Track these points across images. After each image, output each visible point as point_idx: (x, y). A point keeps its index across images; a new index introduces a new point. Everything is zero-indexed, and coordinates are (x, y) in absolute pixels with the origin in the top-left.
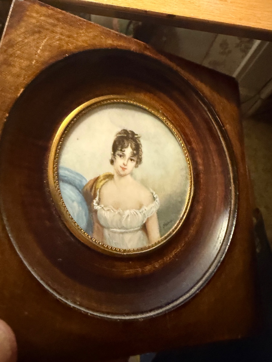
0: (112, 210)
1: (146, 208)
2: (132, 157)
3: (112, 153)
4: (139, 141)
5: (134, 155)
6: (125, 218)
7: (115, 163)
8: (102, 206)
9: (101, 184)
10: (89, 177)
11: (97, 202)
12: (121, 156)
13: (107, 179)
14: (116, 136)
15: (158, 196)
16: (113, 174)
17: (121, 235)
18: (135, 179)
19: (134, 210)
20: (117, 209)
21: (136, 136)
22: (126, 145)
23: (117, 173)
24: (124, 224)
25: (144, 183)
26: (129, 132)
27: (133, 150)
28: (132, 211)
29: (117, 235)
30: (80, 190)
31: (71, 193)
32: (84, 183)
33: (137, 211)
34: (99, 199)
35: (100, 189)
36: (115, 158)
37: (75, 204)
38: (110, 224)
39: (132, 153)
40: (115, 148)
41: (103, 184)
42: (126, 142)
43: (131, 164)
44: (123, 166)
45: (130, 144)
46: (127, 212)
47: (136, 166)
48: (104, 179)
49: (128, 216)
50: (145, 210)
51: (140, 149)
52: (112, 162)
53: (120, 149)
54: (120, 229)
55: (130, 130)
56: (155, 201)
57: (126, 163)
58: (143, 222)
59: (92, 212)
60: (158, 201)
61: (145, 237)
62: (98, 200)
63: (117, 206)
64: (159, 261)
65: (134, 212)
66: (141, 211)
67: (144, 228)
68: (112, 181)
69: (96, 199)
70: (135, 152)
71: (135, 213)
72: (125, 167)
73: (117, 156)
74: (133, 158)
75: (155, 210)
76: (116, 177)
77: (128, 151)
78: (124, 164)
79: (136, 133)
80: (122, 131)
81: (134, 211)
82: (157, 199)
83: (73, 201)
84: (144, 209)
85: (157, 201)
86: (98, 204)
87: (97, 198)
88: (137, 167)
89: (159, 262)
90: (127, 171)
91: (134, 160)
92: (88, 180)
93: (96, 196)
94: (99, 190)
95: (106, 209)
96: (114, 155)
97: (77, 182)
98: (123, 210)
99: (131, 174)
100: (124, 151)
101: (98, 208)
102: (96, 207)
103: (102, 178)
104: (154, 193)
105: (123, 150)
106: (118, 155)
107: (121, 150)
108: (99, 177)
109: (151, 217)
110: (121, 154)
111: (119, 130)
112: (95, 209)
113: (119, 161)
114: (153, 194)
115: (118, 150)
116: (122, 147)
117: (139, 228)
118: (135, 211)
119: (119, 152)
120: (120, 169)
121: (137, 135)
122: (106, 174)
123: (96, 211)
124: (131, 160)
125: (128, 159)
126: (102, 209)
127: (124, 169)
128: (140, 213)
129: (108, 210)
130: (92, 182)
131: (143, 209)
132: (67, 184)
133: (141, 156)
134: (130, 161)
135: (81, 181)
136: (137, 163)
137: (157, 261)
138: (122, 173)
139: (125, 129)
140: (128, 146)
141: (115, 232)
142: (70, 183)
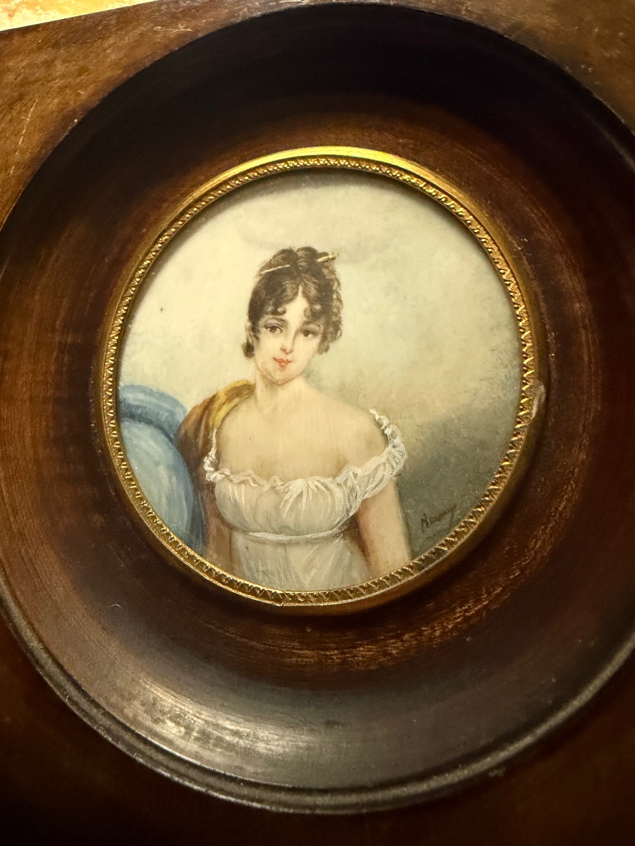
0: (254, 481)
1: (359, 471)
2: (307, 323)
3: (249, 324)
4: (333, 272)
5: (313, 316)
6: (291, 500)
7: (256, 352)
8: (228, 472)
9: (222, 413)
10: (191, 401)
11: (211, 462)
12: (273, 329)
13: (236, 400)
14: (260, 275)
15: (398, 432)
16: (253, 382)
17: (280, 551)
18: (320, 388)
19: (318, 478)
20: (268, 478)
21: (320, 260)
22: (289, 292)
23: (264, 377)
24: (287, 517)
25: (348, 395)
26: (300, 254)
27: (311, 301)
28: (313, 482)
29: (269, 549)
30: (172, 436)
31: (151, 443)
32: (180, 418)
33: (328, 481)
34: (218, 455)
35: (220, 428)
36: (257, 338)
37: (163, 472)
38: (249, 519)
39: (309, 313)
40: (255, 311)
41: (228, 414)
42: (288, 285)
43: (307, 346)
44: (283, 356)
45: (301, 289)
46: (298, 485)
47: (323, 348)
48: (229, 400)
49: (300, 495)
50: (355, 475)
51: (335, 297)
52: (249, 350)
53: (270, 309)
54: (276, 533)
55: (303, 245)
56: (390, 446)
57: (288, 346)
58: (348, 511)
59: (201, 490)
60: (402, 448)
61: (358, 557)
62: (214, 457)
63: (265, 470)
64: (406, 637)
65: (318, 484)
66: (340, 479)
67: (353, 530)
68: (251, 402)
69: (210, 454)
70: (318, 307)
71: (322, 488)
72: (289, 357)
73: (263, 330)
74: (312, 327)
75: (388, 474)
76: (260, 390)
77: (296, 310)
78: (284, 350)
79: (320, 250)
80: (274, 257)
81: (318, 481)
82: (397, 441)
83: (157, 464)
84: (351, 473)
85: (394, 447)
86: (216, 467)
87: (213, 453)
88: (327, 349)
89: (402, 641)
90: (293, 368)
91: (315, 333)
92: (189, 409)
93: (211, 447)
94: (215, 430)
95: (236, 479)
96: (254, 329)
97: (164, 416)
98: (285, 480)
99: (307, 374)
100: (284, 312)
101: (216, 477)
102: (212, 475)
103: (222, 398)
104: (385, 422)
105: (280, 310)
106: (266, 327)
107: (275, 312)
108: (214, 396)
109: (374, 498)
110: (274, 322)
111: (267, 255)
112: (208, 480)
113: (270, 344)
114: (379, 425)
115: (267, 313)
116: (277, 304)
117: (336, 530)
118: (322, 481)
119: (268, 319)
120: (272, 366)
121: (325, 254)
122: (233, 386)
123: (211, 486)
124: (306, 333)
125: (297, 333)
126: (226, 481)
127: (282, 363)
128: (339, 485)
129: (243, 482)
130: (199, 411)
131: (348, 473)
132: (142, 425)
133: (336, 315)
134: (301, 336)
135: (172, 414)
136: (324, 338)
137: (399, 637)
138: (278, 376)
139: (286, 247)
140: (296, 294)
141: (263, 542)
142: (149, 422)
